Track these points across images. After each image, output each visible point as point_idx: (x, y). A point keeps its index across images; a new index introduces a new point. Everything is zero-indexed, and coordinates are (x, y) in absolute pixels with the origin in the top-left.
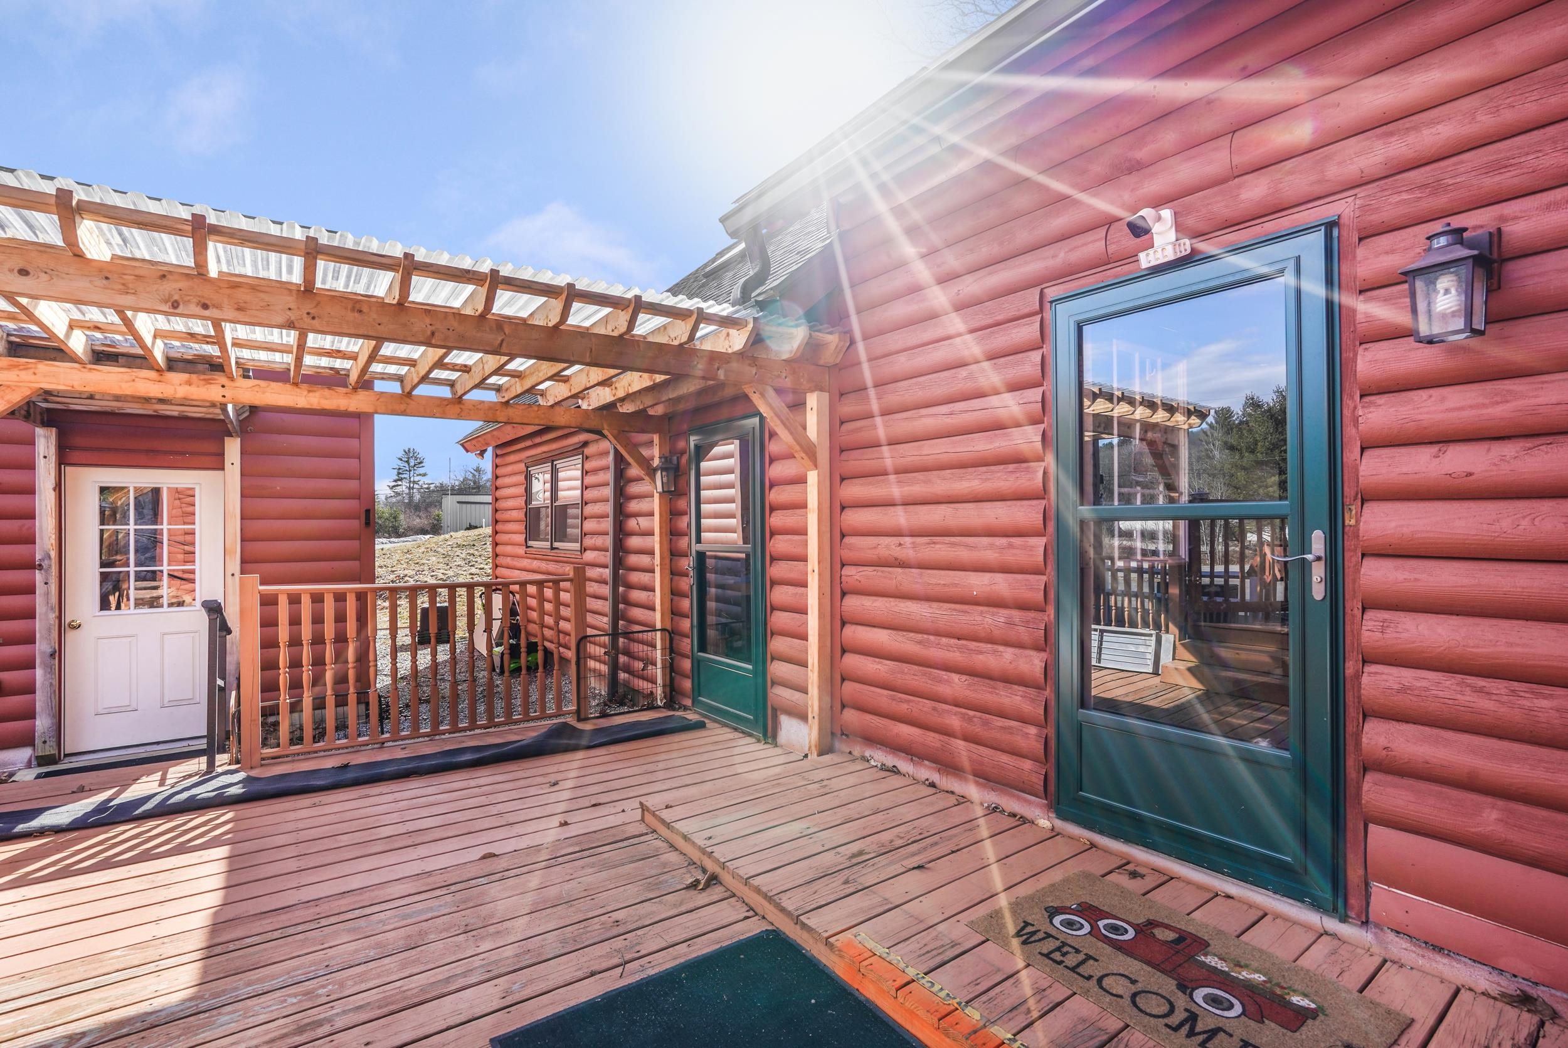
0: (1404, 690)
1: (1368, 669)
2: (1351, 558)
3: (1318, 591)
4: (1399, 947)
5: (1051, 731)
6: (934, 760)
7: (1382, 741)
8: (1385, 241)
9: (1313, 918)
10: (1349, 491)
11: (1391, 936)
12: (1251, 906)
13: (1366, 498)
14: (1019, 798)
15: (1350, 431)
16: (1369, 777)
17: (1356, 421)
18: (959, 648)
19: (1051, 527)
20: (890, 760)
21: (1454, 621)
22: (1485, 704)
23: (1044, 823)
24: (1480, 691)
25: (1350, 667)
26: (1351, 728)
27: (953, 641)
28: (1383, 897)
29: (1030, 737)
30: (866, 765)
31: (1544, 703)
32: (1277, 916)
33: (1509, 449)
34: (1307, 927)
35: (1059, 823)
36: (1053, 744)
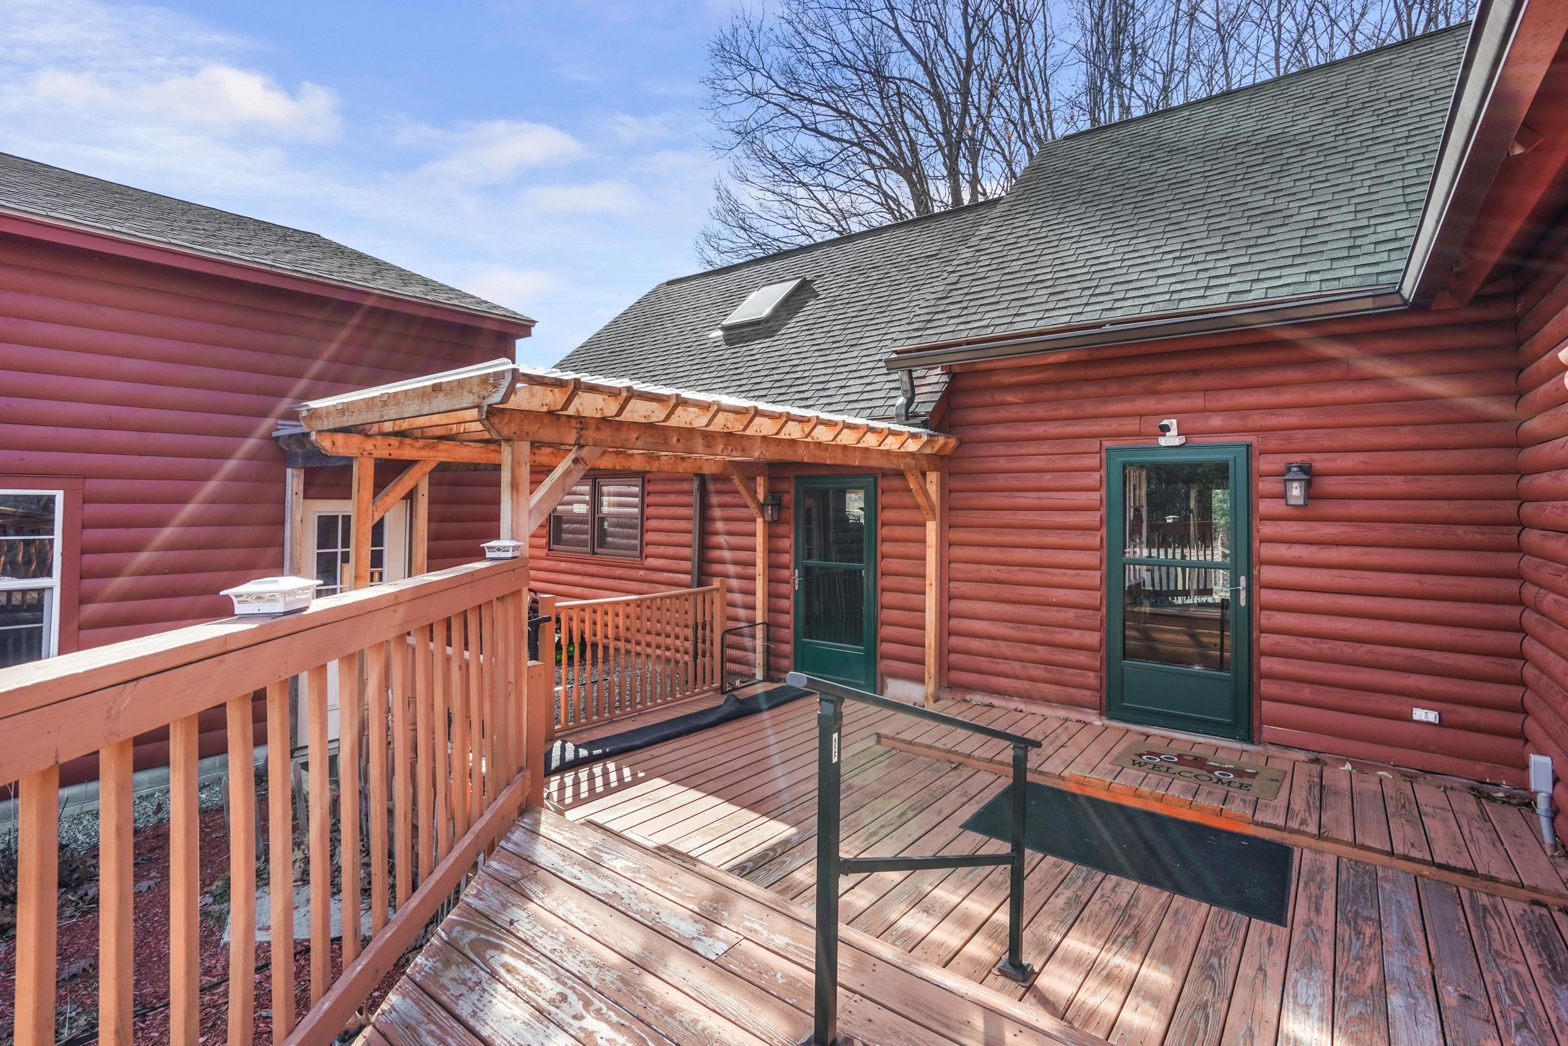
0: (1277, 643)
1: (1263, 635)
2: (1256, 589)
3: (1243, 603)
4: (1272, 750)
5: (1104, 674)
6: (1019, 696)
7: (1268, 665)
8: (1270, 457)
9: (1238, 745)
10: (1255, 560)
11: (1269, 746)
12: (1211, 745)
13: (1263, 563)
14: (1081, 712)
15: (1255, 534)
16: (1262, 681)
17: (1258, 531)
18: (1042, 631)
19: (1104, 566)
20: (987, 700)
21: (1294, 615)
22: (1305, 648)
23: (1098, 723)
24: (1304, 642)
25: (1255, 635)
26: (1255, 661)
27: (1036, 627)
28: (1268, 731)
29: (1092, 678)
30: (969, 705)
31: (1325, 646)
32: (1223, 748)
33: (1314, 549)
34: (1236, 750)
35: (1107, 722)
36: (1104, 680)
